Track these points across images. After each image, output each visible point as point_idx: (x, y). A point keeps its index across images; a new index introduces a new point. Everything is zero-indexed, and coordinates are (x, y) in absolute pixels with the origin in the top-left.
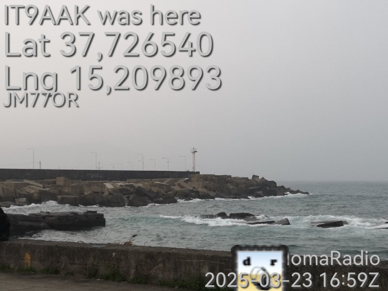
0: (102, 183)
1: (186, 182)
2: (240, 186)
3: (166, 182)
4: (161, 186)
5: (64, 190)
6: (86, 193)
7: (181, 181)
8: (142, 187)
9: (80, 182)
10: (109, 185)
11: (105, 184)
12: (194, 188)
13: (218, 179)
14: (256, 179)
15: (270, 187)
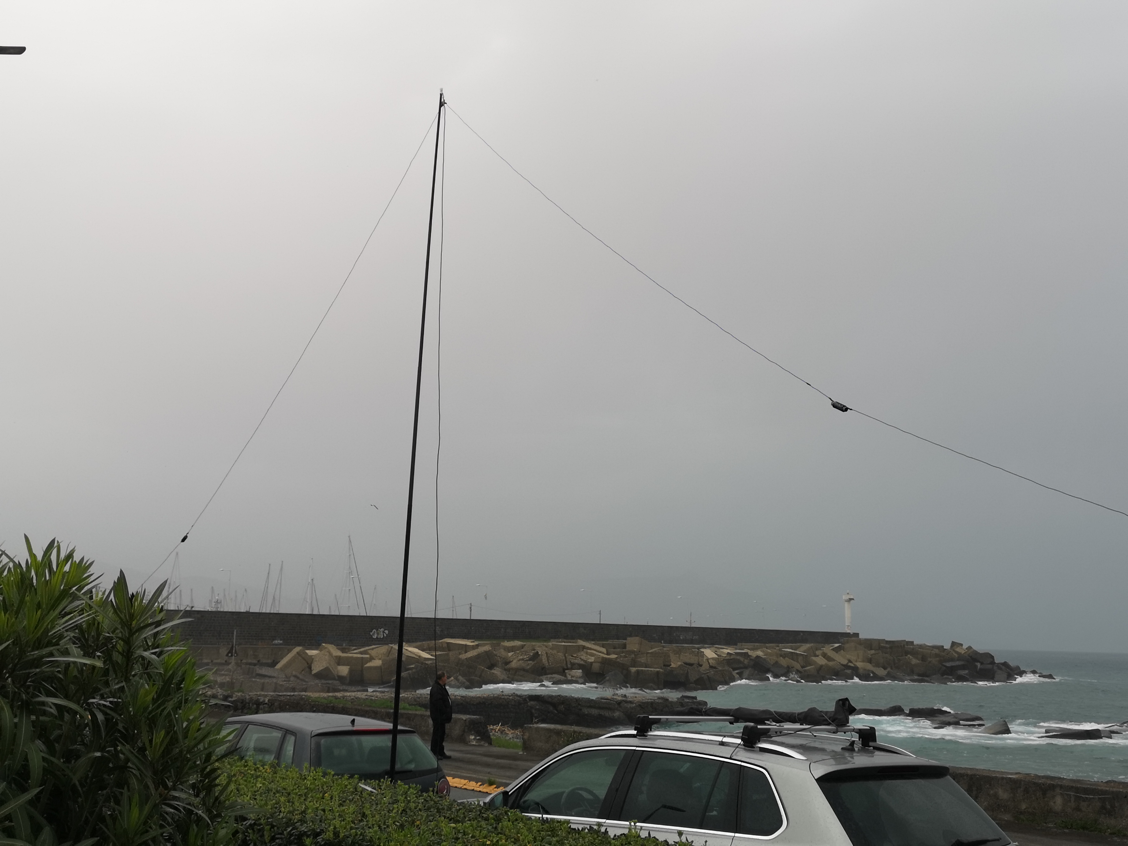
0: (698, 649)
1: (836, 650)
2: (929, 659)
3: (802, 649)
4: (793, 656)
5: (639, 660)
6: (673, 665)
7: (828, 649)
8: (763, 657)
9: (664, 647)
10: (709, 653)
11: (702, 650)
12: (850, 661)
13: (891, 648)
14: (958, 649)
15: (982, 663)
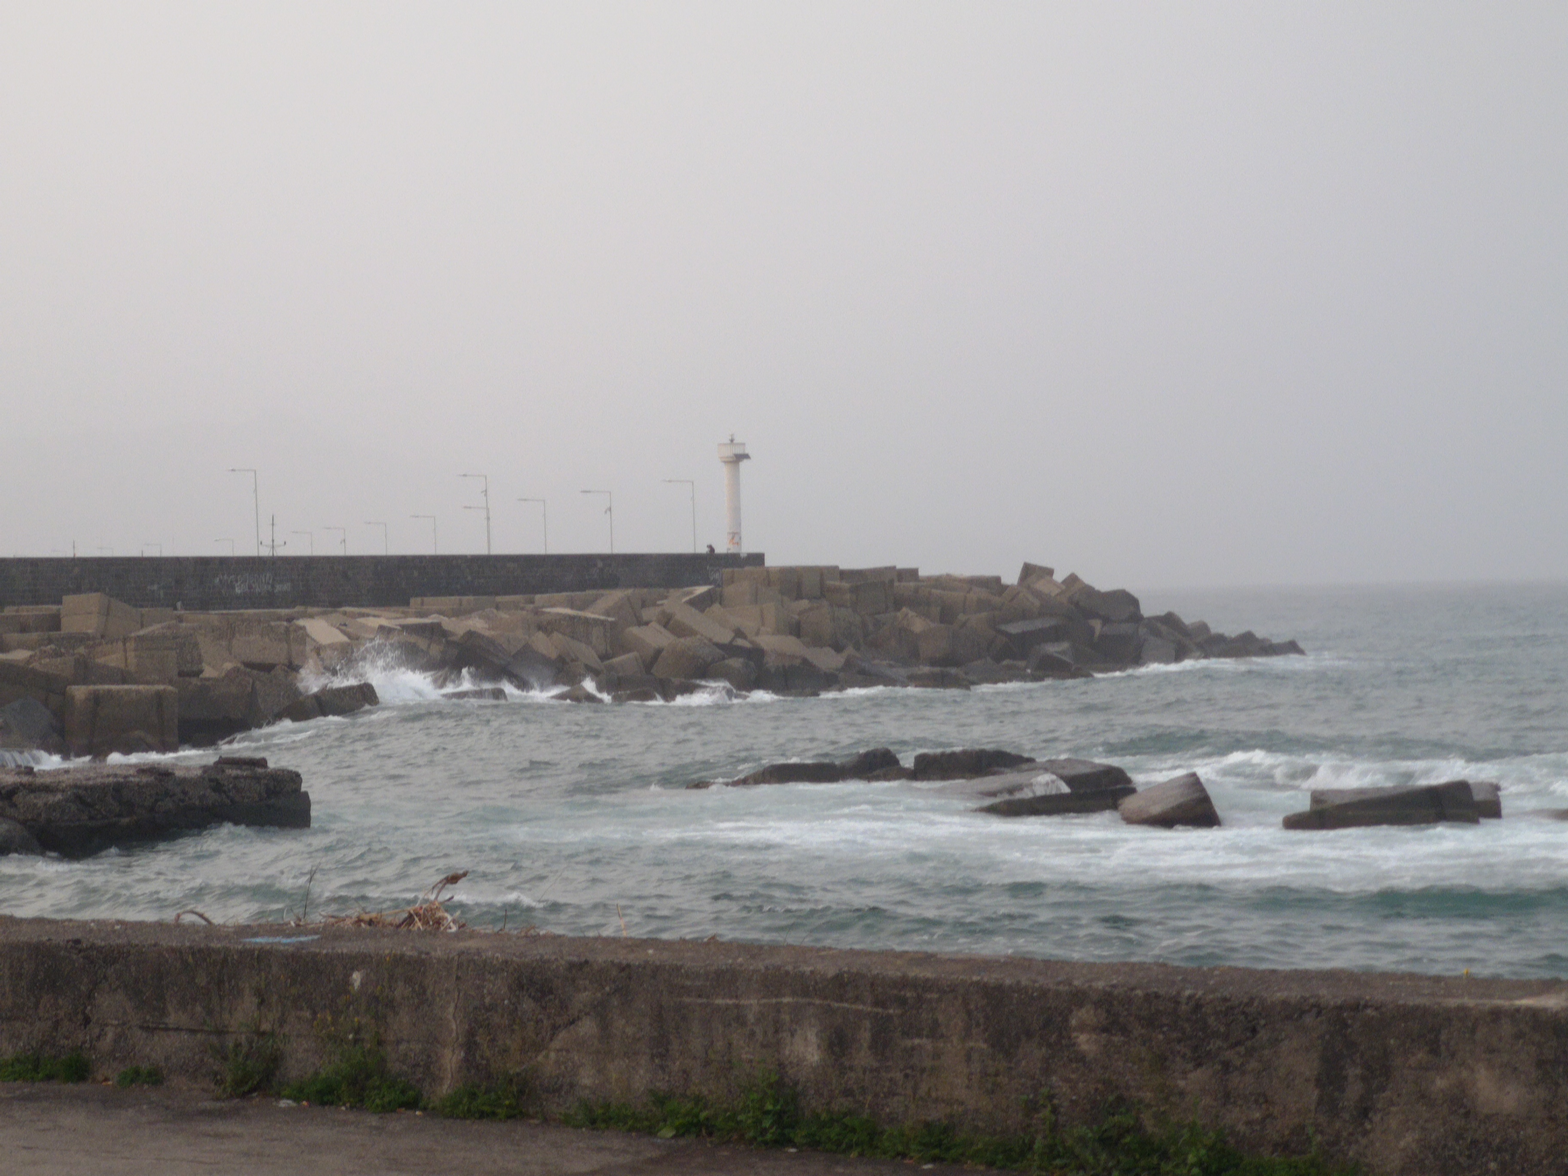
0: (290, 619)
1: (701, 603)
2: (962, 617)
3: (602, 606)
4: (574, 627)
5: (101, 661)
6: (209, 672)
7: (676, 602)
8: (487, 633)
9: (180, 619)
10: (323, 631)
11: (301, 622)
12: (739, 633)
13: (855, 590)
14: (1041, 586)
15: (1106, 620)
